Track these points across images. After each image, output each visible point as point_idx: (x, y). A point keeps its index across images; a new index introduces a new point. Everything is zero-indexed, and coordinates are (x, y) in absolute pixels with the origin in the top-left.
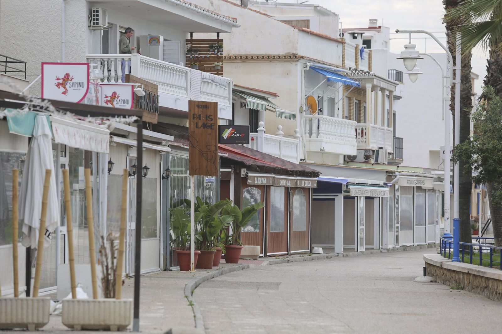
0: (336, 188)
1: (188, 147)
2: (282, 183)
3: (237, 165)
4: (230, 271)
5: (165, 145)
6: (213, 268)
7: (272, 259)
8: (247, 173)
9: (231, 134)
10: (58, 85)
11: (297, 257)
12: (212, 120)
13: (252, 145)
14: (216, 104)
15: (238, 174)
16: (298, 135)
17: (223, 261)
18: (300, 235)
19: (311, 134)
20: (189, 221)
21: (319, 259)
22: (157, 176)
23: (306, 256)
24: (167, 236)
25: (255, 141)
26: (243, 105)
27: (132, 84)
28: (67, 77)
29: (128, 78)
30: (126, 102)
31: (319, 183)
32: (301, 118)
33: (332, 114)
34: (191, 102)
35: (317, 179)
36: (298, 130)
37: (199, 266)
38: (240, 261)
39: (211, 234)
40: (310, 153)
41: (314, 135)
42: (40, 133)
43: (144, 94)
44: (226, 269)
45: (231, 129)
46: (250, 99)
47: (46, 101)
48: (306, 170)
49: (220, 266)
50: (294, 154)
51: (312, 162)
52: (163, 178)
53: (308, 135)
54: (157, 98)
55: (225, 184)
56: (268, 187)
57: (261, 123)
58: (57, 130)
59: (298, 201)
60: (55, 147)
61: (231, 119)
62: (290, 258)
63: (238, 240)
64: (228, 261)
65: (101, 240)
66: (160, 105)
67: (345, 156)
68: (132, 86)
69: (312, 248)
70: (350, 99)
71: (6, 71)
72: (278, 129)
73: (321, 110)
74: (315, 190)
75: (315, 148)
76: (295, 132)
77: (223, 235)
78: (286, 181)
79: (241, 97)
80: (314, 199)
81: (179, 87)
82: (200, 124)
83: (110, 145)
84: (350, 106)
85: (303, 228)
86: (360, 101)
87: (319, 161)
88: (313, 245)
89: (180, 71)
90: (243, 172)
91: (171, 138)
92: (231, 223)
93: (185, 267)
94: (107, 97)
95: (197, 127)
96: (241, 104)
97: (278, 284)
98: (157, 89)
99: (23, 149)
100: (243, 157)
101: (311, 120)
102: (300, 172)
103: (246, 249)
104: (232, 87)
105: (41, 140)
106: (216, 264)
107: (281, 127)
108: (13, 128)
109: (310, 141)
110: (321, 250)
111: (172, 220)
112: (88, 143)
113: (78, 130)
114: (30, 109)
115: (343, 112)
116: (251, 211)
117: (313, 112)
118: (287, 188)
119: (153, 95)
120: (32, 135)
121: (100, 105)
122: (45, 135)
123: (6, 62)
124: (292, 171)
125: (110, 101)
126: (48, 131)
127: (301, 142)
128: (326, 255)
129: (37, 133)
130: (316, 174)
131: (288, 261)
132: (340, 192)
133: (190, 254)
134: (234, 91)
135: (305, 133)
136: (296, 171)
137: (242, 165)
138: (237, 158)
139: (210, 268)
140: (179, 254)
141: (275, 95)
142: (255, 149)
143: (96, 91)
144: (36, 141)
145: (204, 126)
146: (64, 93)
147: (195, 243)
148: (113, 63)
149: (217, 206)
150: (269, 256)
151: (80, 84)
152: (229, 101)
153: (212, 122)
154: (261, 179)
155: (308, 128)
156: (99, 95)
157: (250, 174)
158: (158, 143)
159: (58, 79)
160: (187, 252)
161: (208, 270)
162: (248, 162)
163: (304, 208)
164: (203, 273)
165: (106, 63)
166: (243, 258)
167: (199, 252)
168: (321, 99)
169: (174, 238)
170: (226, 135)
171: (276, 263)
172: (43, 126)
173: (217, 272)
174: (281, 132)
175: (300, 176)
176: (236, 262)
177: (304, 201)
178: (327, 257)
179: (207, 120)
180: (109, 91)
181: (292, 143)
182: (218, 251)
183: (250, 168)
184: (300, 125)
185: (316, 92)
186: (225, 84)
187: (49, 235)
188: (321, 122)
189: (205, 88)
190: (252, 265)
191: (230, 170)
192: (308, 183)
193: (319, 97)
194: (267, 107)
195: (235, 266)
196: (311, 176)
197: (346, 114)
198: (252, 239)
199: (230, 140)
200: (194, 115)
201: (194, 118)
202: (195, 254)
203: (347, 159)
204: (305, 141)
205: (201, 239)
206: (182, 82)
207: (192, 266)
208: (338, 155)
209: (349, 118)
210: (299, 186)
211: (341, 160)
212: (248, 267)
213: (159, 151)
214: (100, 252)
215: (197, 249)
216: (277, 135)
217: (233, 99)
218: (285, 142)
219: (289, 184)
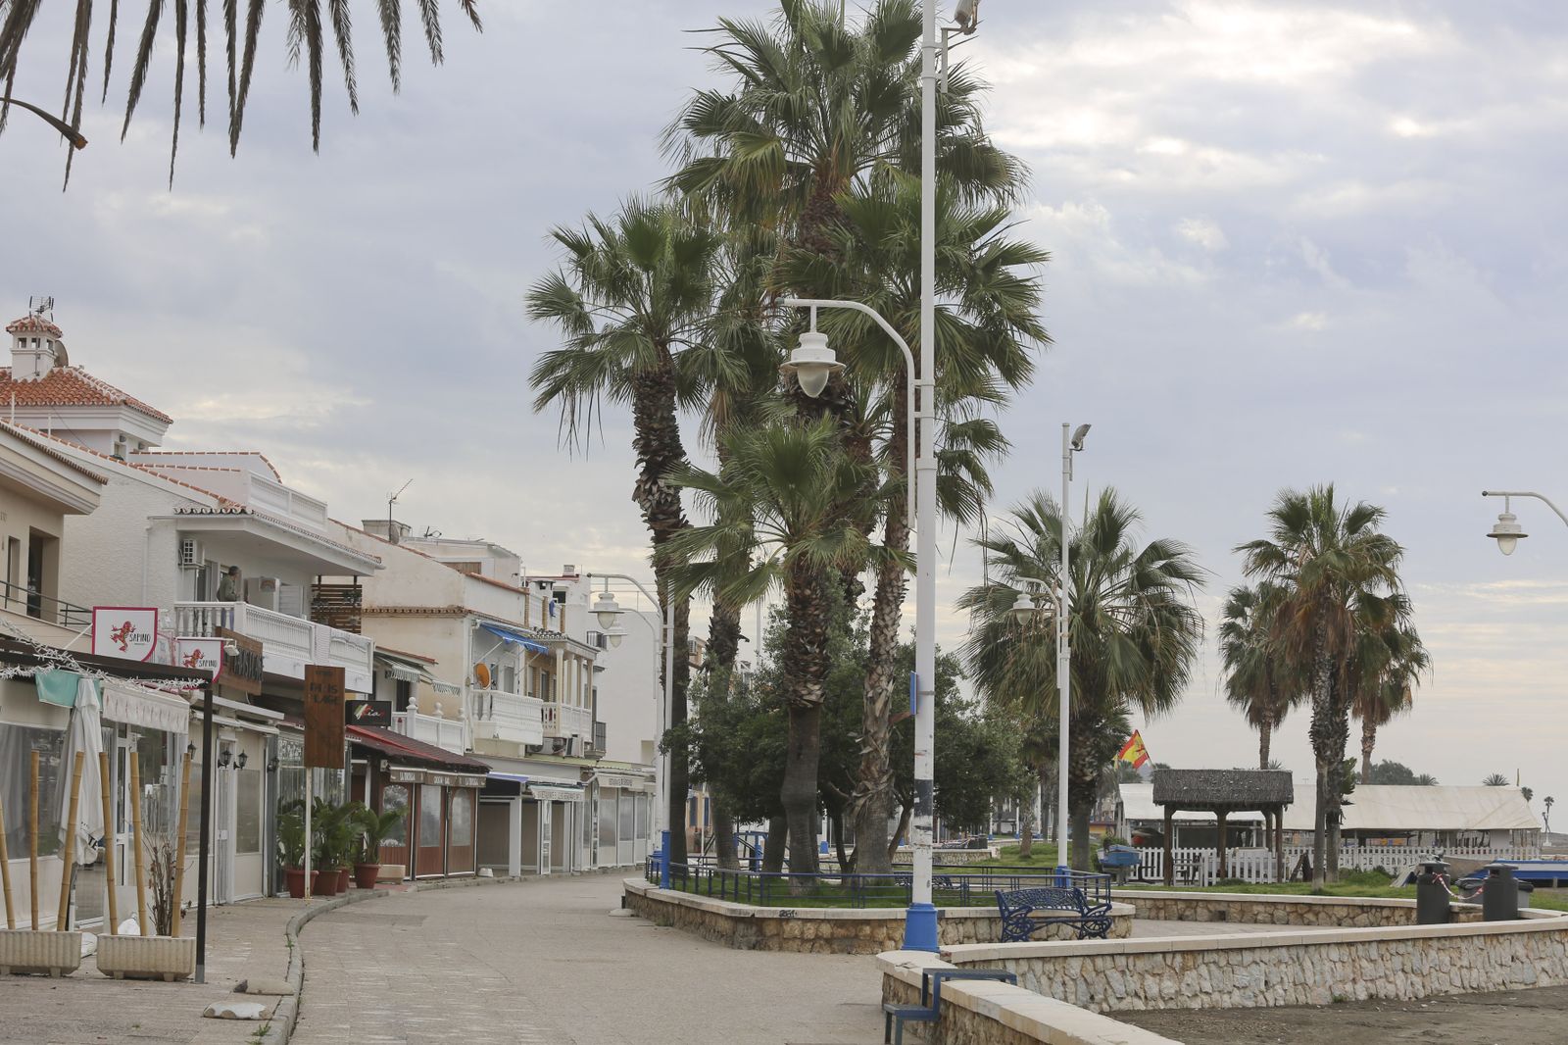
0: (511, 788)
1: (303, 729)
2: (438, 781)
3: (375, 755)
4: (361, 899)
5: (271, 725)
6: (337, 894)
7: (422, 884)
8: (389, 766)
9: (366, 712)
10: (115, 638)
11: (456, 881)
12: (336, 691)
13: (400, 728)
14: (342, 670)
15: (376, 767)
16: (463, 716)
17: (353, 885)
18: (463, 851)
19: (480, 715)
20: (304, 830)
21: (486, 883)
22: (260, 767)
23: (469, 880)
24: (273, 849)
25: (403, 723)
26: (388, 674)
27: (222, 639)
28: (127, 627)
29: (218, 631)
30: (212, 663)
31: (489, 781)
32: (468, 694)
33: (510, 689)
34: (307, 667)
35: (485, 775)
36: (463, 709)
37: (317, 891)
38: (376, 886)
39: (335, 849)
40: (479, 741)
41: (485, 716)
42: (84, 703)
43: (238, 653)
44: (354, 896)
45: (366, 705)
46: (397, 667)
47: (64, 654)
48: (472, 763)
49: (348, 891)
50: (458, 742)
51: (482, 753)
52: (269, 770)
53: (476, 716)
54: (261, 660)
55: (357, 781)
56: (418, 786)
57: (412, 699)
58: (108, 700)
59: (459, 806)
60: (105, 723)
61: (371, 692)
62: (447, 882)
63: (374, 858)
64: (361, 885)
65: (153, 853)
66: (264, 670)
67: (526, 746)
68: (222, 641)
69: (478, 870)
70: (534, 669)
71: (66, 623)
72: (436, 707)
73: (494, 684)
74: (483, 791)
75: (486, 734)
76: (460, 712)
77: (353, 851)
78: (443, 778)
79: (387, 664)
80: (481, 804)
81: (300, 648)
82: (320, 696)
83: (190, 723)
84: (534, 678)
85: (467, 842)
86: (548, 673)
87: (491, 752)
88: (480, 866)
89: (301, 627)
90: (384, 764)
91: (281, 716)
92: (365, 834)
93: (297, 893)
94: (186, 656)
95: (316, 701)
96: (386, 672)
97: (423, 918)
98: (262, 648)
99: (61, 725)
100: (384, 745)
101: (481, 697)
102: (464, 766)
103: (385, 870)
104: (373, 649)
105: (85, 713)
106: (341, 889)
107: (439, 704)
108: (45, 695)
109: (479, 725)
110: (489, 872)
111: (281, 828)
112: (157, 718)
113: (143, 700)
114: (56, 667)
115: (526, 687)
116: (393, 817)
117: (484, 685)
118: (444, 788)
119: (255, 655)
120: (74, 706)
121: (177, 665)
122: (91, 706)
123: (67, 611)
124: (451, 765)
125: (191, 662)
126: (95, 701)
127: (467, 727)
128: (496, 879)
129: (80, 703)
130: (484, 769)
131: (443, 887)
132: (518, 795)
133: (304, 876)
134: (375, 654)
135: (473, 714)
136: (458, 765)
137: (382, 755)
138: (377, 745)
139: (334, 895)
140: (290, 876)
141: (432, 662)
142: (403, 734)
143: (172, 648)
144: (78, 713)
145: (326, 699)
146: (123, 649)
147: (312, 859)
148: (210, 614)
149: (344, 810)
150: (418, 879)
151: (145, 637)
152: (369, 667)
153: (337, 695)
154: (408, 774)
155: (476, 707)
156: (176, 654)
157: (392, 768)
158: (263, 721)
159: (115, 630)
160: (300, 872)
161: (330, 898)
162: (390, 751)
163: (468, 815)
164: (322, 902)
165: (200, 614)
166: (381, 881)
167: (317, 872)
168: (495, 669)
169: (283, 851)
170: (359, 713)
171: (427, 889)
172: (89, 693)
173: (341, 900)
174: (439, 711)
175: (463, 771)
176: (371, 887)
177: (468, 805)
178: (498, 881)
179: (329, 691)
180: (189, 649)
181: (454, 727)
182: (344, 871)
183: (394, 760)
184: (466, 703)
185: (488, 659)
186: (363, 645)
187: (95, 844)
188: (494, 699)
189: (336, 650)
190: (392, 892)
191: (365, 762)
192: (473, 781)
193: (492, 665)
194: (421, 677)
195: (369, 892)
196: (477, 772)
197: (529, 690)
198: (395, 856)
199: (365, 721)
200: (312, 684)
201: (311, 689)
202: (312, 875)
203: (529, 750)
204: (472, 725)
205: (319, 854)
206: (304, 641)
207: (307, 891)
208: (517, 745)
209: (533, 694)
210: (460, 784)
211: (522, 752)
212: (387, 894)
213: (263, 733)
214: (152, 870)
215: (314, 868)
216: (434, 715)
217: (374, 666)
218: (444, 725)
219: (447, 782)
